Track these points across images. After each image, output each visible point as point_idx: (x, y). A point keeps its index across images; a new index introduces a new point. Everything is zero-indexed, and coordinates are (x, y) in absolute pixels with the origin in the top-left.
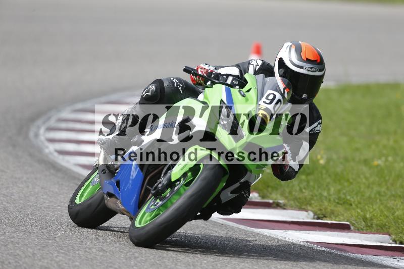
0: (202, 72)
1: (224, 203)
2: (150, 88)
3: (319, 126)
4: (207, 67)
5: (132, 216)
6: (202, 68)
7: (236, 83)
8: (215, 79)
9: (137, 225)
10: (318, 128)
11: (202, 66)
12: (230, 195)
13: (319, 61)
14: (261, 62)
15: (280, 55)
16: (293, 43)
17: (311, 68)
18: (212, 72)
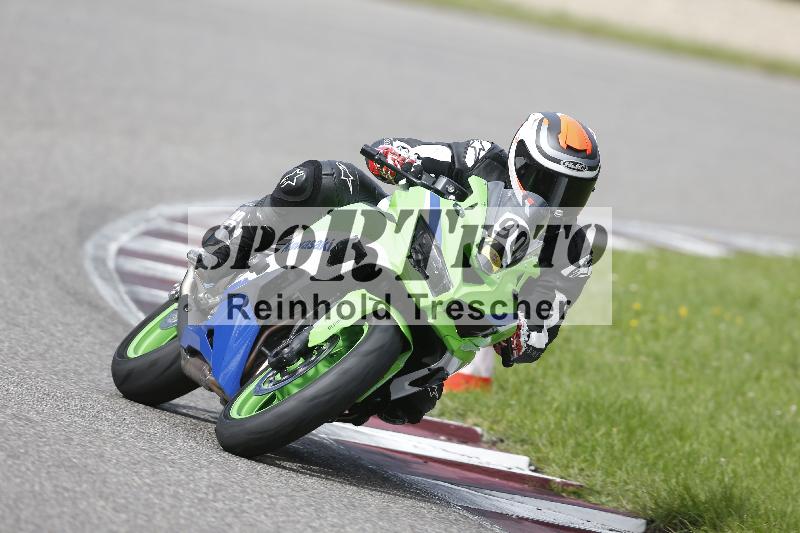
0: (394, 160)
2: (296, 174)
5: (228, 397)
6: (395, 154)
7: (452, 189)
8: (415, 177)
9: (234, 413)
12: (408, 387)
13: (589, 152)
14: (490, 145)
15: (519, 136)
16: (545, 115)
17: (575, 164)
18: (411, 163)
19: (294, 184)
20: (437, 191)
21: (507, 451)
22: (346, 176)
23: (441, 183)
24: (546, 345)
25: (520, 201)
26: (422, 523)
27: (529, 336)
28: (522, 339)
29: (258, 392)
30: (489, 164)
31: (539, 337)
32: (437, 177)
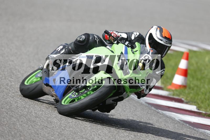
0: (114, 35)
1: (107, 105)
2: (82, 37)
4: (117, 33)
6: (114, 33)
7: (130, 46)
8: (120, 41)
12: (111, 101)
13: (170, 39)
14: (139, 34)
15: (150, 32)
16: (159, 27)
17: (166, 42)
18: (119, 37)
19: (81, 40)
20: (126, 45)
21: (191, 104)
22: (97, 39)
24: (148, 93)
26: (167, 123)
27: (146, 91)
28: (144, 92)
30: (138, 39)
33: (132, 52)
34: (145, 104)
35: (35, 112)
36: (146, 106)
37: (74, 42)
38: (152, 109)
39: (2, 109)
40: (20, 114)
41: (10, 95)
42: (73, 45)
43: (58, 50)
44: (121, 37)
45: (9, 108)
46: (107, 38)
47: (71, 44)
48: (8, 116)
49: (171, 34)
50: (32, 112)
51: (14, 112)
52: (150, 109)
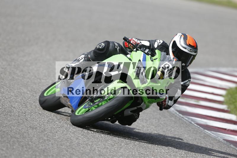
2: (101, 45)
3: (189, 82)
4: (136, 40)
5: (74, 110)
6: (133, 41)
7: (150, 53)
9: (76, 114)
10: (188, 83)
11: (134, 39)
12: (130, 113)
13: (195, 47)
14: (162, 42)
15: (174, 39)
16: (183, 34)
17: (191, 50)
18: (138, 44)
19: (101, 48)
20: (145, 53)
22: (117, 47)
23: (147, 51)
24: (173, 105)
25: (172, 59)
27: (168, 102)
28: (166, 103)
29: (85, 108)
30: (162, 47)
31: (171, 102)
32: (146, 49)
33: (151, 59)
34: (223, 141)
35: (98, 150)
36: (224, 144)
37: (94, 50)
38: (231, 147)
39: (61, 146)
40: (81, 151)
41: (70, 130)
42: (92, 54)
43: (79, 58)
44: (141, 44)
45: (69, 145)
46: (127, 45)
47: (90, 52)
48: (68, 154)
49: (196, 42)
50: (95, 149)
51: (75, 150)
52: (229, 147)
